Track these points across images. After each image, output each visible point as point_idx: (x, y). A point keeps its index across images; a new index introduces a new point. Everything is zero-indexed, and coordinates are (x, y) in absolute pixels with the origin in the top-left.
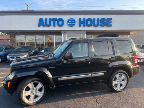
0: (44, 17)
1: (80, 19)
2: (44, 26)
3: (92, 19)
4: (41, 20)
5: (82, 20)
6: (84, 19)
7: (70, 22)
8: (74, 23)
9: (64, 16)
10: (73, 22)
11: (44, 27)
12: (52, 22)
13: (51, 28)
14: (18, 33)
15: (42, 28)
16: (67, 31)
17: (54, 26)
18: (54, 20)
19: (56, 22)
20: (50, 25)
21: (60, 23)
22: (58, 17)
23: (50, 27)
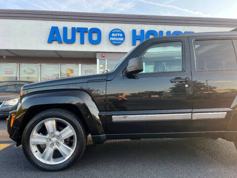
0: (60, 25)
1: (134, 31)
2: (60, 42)
3: (158, 31)
4: (54, 30)
5: (138, 34)
6: (142, 31)
7: (113, 37)
8: (122, 39)
9: (102, 24)
10: (119, 37)
11: (61, 45)
12: (78, 36)
13: (76, 47)
14: (5, 57)
15: (56, 47)
16: (107, 55)
17: (82, 42)
18: (82, 31)
19: (86, 36)
20: (72, 41)
21: (95, 37)
22: (89, 25)
23: (73, 45)
